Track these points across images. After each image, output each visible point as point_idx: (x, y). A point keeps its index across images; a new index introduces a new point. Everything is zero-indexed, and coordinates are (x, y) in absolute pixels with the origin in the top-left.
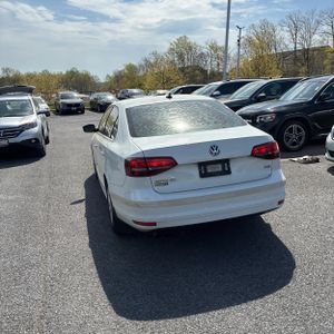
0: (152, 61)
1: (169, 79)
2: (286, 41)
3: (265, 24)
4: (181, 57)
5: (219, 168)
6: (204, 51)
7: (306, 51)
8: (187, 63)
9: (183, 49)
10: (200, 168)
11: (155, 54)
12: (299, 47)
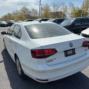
0: (16, 13)
1: (22, 18)
2: (52, 9)
3: (47, 5)
4: (24, 12)
5: (71, 52)
6: (31, 11)
7: (57, 13)
8: (26, 14)
9: (25, 10)
10: (65, 53)
11: (16, 11)
12: (55, 11)
